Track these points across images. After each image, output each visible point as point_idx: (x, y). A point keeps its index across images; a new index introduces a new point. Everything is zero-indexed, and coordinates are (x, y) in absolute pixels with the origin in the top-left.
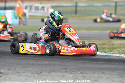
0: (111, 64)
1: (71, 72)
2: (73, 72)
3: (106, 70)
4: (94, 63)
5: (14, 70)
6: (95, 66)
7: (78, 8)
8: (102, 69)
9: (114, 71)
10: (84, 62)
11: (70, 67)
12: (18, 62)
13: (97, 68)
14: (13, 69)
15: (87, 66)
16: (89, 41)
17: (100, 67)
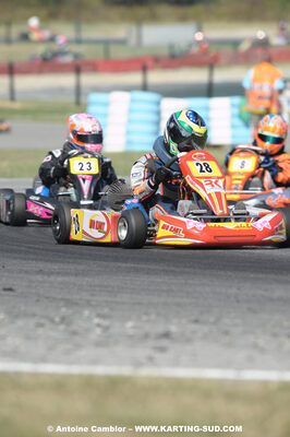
5: (215, 323)
12: (233, 291)
14: (212, 319)
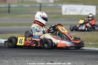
0: (39, 52)
1: (7, 59)
2: (9, 58)
3: (35, 57)
4: (25, 51)
6: (26, 54)
7: (11, 9)
8: (32, 56)
9: (41, 58)
10: (17, 51)
11: (6, 55)
13: (28, 55)
15: (20, 54)
16: (20, 34)
17: (30, 54)
